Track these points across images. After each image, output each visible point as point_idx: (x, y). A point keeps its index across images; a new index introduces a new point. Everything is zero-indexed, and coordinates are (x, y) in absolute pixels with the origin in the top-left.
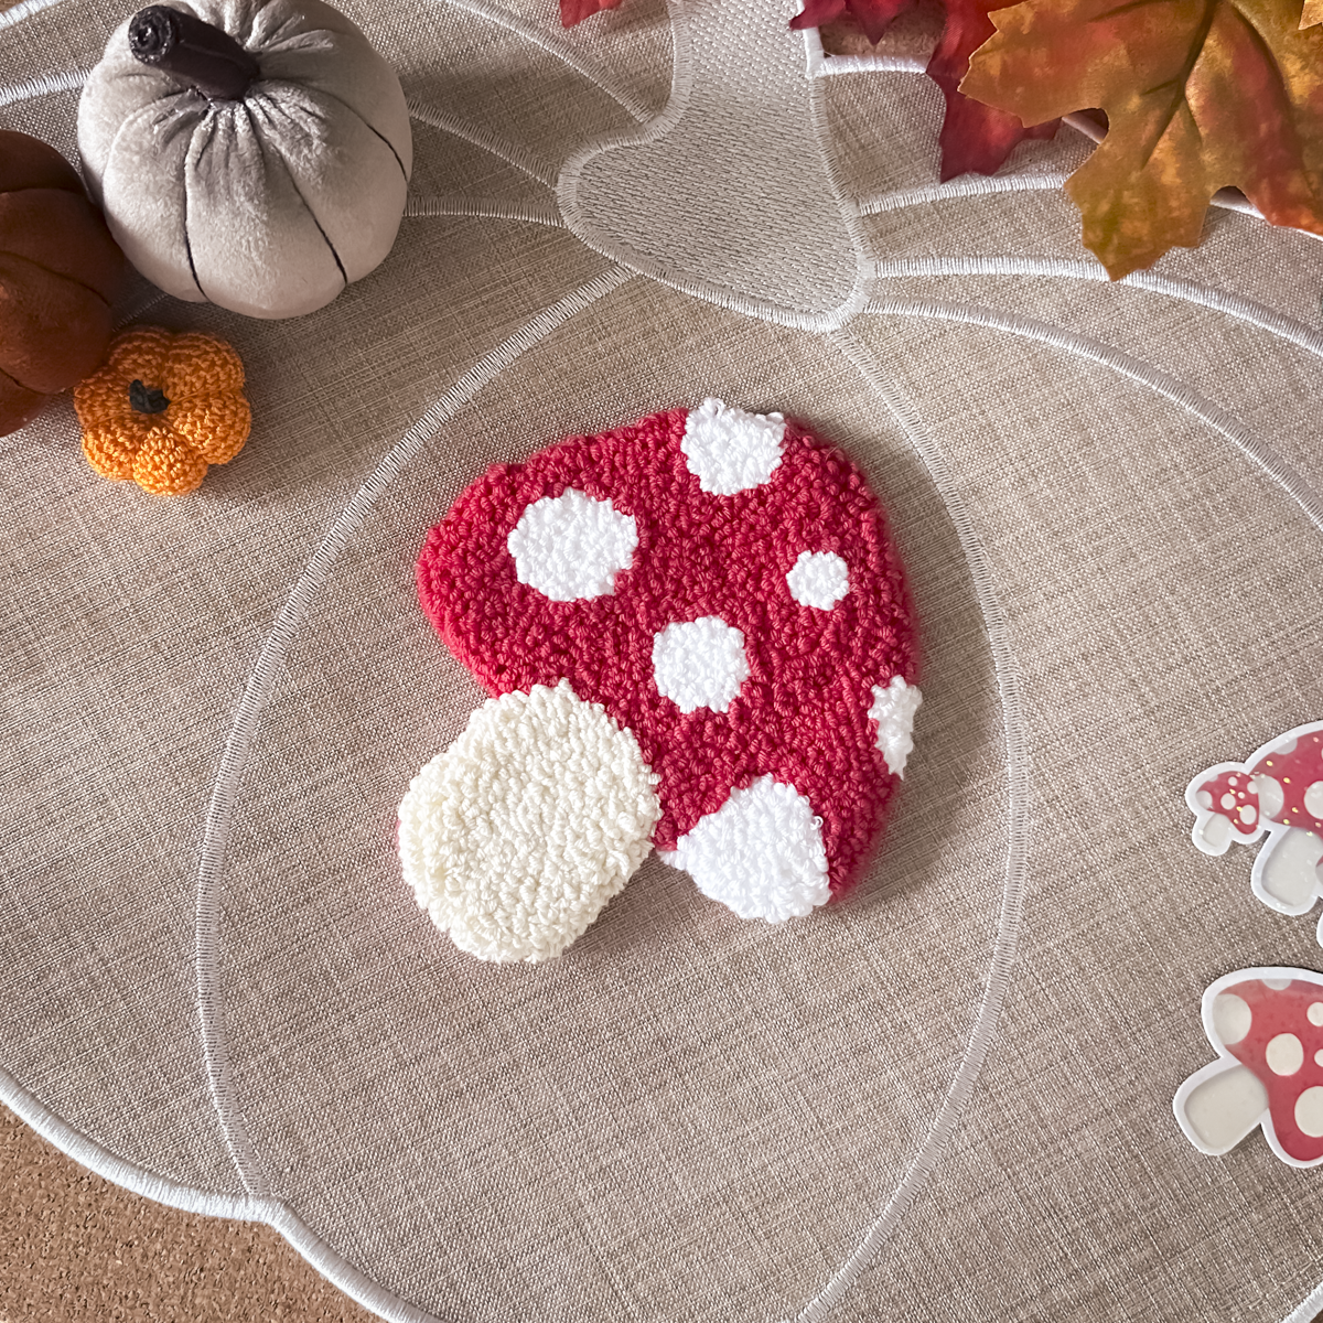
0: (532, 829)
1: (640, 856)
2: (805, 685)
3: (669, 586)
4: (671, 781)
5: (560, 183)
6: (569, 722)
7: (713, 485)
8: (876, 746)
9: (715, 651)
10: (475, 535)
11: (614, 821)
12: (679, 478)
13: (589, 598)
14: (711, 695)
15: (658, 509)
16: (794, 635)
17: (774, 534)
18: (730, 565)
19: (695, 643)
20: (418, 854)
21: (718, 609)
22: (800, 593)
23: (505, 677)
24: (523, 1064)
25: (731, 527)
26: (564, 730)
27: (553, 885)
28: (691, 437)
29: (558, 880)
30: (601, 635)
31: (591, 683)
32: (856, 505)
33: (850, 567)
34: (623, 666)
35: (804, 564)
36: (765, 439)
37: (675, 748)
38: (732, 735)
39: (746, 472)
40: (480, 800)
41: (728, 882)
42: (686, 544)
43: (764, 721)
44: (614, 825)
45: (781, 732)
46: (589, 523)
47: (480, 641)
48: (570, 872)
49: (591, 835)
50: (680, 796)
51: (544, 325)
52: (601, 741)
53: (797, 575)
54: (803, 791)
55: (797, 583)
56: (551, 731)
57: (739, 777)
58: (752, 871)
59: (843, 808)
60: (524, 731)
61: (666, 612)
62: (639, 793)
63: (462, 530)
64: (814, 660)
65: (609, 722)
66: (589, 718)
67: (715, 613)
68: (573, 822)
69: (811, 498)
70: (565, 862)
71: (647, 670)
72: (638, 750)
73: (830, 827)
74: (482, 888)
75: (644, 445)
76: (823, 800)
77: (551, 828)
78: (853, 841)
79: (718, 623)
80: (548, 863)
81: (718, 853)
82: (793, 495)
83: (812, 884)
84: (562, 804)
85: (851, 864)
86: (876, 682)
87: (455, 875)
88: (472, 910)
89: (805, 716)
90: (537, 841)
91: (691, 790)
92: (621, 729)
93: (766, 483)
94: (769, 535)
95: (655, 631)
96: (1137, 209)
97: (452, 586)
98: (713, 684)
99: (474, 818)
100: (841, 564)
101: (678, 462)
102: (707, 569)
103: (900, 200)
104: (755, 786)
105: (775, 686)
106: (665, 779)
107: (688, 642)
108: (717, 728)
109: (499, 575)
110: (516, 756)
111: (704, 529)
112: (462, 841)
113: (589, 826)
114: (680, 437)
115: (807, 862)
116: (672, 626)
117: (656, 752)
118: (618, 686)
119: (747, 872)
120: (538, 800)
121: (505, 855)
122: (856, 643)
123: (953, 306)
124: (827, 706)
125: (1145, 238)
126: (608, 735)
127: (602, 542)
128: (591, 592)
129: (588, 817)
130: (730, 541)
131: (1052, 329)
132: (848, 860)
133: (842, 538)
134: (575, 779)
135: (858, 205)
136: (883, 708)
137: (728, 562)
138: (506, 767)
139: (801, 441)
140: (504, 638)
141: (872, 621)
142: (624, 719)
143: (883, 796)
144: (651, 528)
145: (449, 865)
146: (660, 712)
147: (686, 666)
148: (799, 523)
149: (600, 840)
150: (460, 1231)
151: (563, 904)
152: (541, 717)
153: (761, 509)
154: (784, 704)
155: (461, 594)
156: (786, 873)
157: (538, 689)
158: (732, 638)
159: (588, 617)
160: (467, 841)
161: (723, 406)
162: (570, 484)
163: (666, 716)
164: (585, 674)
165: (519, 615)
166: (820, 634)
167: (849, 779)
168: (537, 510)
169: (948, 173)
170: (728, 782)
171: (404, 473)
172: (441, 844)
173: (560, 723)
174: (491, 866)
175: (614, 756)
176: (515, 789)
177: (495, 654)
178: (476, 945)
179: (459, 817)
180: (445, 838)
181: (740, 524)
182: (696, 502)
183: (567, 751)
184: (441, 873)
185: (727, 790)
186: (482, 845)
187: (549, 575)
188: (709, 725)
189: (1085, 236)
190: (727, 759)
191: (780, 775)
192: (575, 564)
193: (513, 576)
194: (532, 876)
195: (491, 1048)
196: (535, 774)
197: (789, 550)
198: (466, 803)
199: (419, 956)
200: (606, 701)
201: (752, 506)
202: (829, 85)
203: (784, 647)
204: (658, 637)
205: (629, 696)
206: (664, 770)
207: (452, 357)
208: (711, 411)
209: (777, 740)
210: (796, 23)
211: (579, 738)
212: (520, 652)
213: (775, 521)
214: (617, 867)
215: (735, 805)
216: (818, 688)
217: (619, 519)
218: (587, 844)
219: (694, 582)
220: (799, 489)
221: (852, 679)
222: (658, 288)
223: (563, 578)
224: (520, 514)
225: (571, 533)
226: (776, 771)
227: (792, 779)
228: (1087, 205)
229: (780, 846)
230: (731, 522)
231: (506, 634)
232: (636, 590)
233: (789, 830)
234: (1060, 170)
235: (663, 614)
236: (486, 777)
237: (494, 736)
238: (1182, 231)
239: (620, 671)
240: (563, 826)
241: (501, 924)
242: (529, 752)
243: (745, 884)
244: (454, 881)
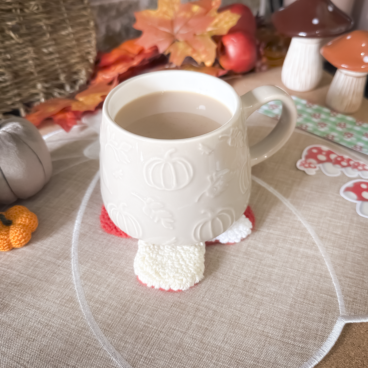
24: (217, 310)
27: (187, 257)
29: (187, 255)
40: (154, 252)
48: (189, 252)
74: (170, 269)
88: (172, 275)
99: (156, 256)
121: (170, 259)
145: (157, 269)
150: (238, 363)
151: (193, 259)
160: (158, 262)
172: (152, 267)
174: (169, 263)
179: (152, 258)
184: (157, 273)
186: (162, 260)
194: (180, 258)
195: (205, 312)
198: (151, 254)
199: (168, 305)
214: (200, 245)
236: (152, 247)
241: (182, 272)
244: (162, 272)
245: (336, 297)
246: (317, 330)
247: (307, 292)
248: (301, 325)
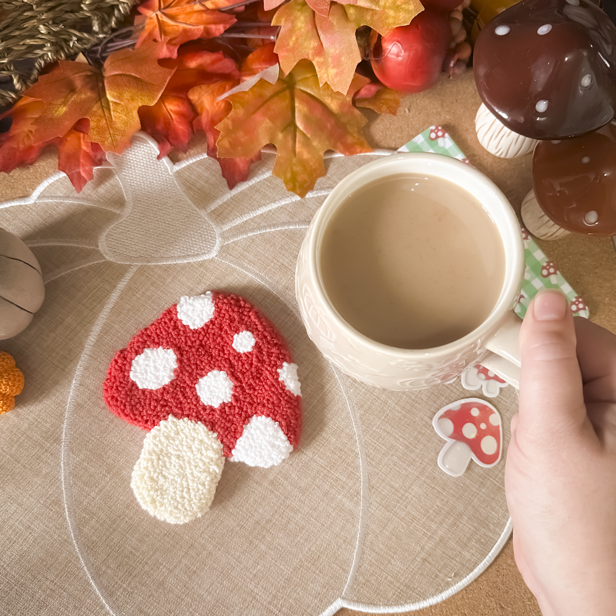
0: (179, 471)
1: (222, 463)
2: (253, 379)
3: (193, 367)
4: (221, 433)
5: (100, 246)
6: (178, 429)
7: (195, 326)
8: (286, 389)
9: (218, 382)
10: (118, 379)
11: (207, 455)
12: (182, 329)
13: (167, 383)
14: (223, 397)
15: (179, 342)
16: (243, 364)
17: (222, 333)
18: (212, 350)
19: (210, 382)
20: (143, 498)
21: (213, 367)
22: (239, 349)
23: (149, 423)
25: (207, 337)
26: (177, 432)
27: (194, 487)
28: (180, 313)
29: (195, 485)
30: (177, 394)
31: (180, 412)
32: (246, 311)
33: (253, 333)
34: (189, 401)
35: (236, 339)
36: (206, 302)
37: (218, 421)
38: (236, 407)
39: (204, 316)
40: (157, 470)
41: (255, 458)
42: (194, 350)
43: (245, 398)
44: (207, 457)
45: (252, 399)
46: (156, 357)
47: (135, 415)
48: (198, 480)
49: (201, 464)
50: (226, 436)
51: (115, 296)
52: (191, 430)
53: (235, 344)
54: (268, 416)
55: (237, 346)
56: (172, 435)
57: (244, 421)
58: (261, 451)
59: (283, 415)
60: (163, 439)
61: (196, 376)
62: (212, 442)
63: (113, 380)
64: (253, 370)
65: (192, 422)
66: (184, 424)
67: (213, 369)
68: (193, 463)
69: (230, 316)
70: (195, 478)
71: (197, 399)
72: (205, 428)
73: (282, 424)
74: (170, 499)
75: (165, 323)
76: (276, 416)
77: (186, 468)
78: (292, 425)
79: (215, 372)
80: (189, 481)
81: (247, 450)
82: (223, 317)
83: (284, 446)
84: (186, 458)
85: (295, 433)
86: (277, 368)
87: (159, 499)
88: (169, 509)
89: (258, 390)
90: (183, 474)
91: (229, 433)
92: (197, 423)
93: (213, 317)
94: (221, 334)
95: (195, 384)
96: (300, 171)
97: (117, 400)
98: (222, 393)
99: (158, 477)
100: (249, 333)
101: (179, 323)
102: (204, 355)
103: (219, 202)
104: (251, 421)
105: (244, 385)
106: (219, 433)
107: (208, 383)
108: (230, 407)
109: (132, 389)
110: (164, 449)
111: (198, 342)
112: (156, 487)
113: (198, 461)
114: (176, 315)
115: (279, 439)
116: (200, 380)
117: (212, 426)
118: (190, 408)
119: (260, 452)
120: (177, 461)
121: (174, 485)
122: (265, 358)
123: (252, 230)
124: (264, 383)
125: (307, 180)
126: (193, 427)
127: (164, 362)
128: (167, 381)
129: (197, 458)
130: (208, 342)
131: (289, 223)
132: (293, 432)
133: (246, 324)
134: (187, 447)
135: (206, 209)
136: (284, 376)
137: (211, 349)
138: (161, 454)
139: (219, 298)
140: (143, 410)
141: (268, 348)
142: (196, 419)
143: (296, 405)
144: (179, 350)
145: (155, 497)
146: (208, 411)
147: (211, 392)
148: (229, 326)
149: (205, 464)
151: (201, 492)
152: (167, 431)
153: (214, 326)
154: (250, 389)
155: (122, 402)
156: (273, 446)
157: (162, 422)
158: (223, 374)
159: (169, 390)
160: (158, 486)
161: (188, 297)
162: (144, 347)
163: (211, 411)
164: (176, 410)
165: (145, 400)
166: (252, 360)
167: (282, 404)
168: (136, 361)
169: (231, 186)
170: (241, 424)
171: (86, 369)
172: (149, 491)
173: (175, 431)
174: (170, 491)
175: (198, 434)
176: (168, 461)
177: (142, 417)
178: (176, 520)
179: (152, 479)
180: (150, 488)
181: (209, 335)
182: (191, 334)
183: (181, 439)
184: (153, 501)
185: (242, 427)
186: (164, 485)
187: (149, 382)
188: (226, 408)
189: (287, 187)
190: (237, 417)
191: (258, 414)
192: (157, 374)
193: (137, 388)
194: (186, 487)
196: (173, 452)
197: (229, 336)
198: (152, 473)
200: (188, 416)
201: (211, 327)
202: (178, 174)
203: (241, 370)
204: (197, 386)
205: (195, 411)
206: (217, 430)
207: (86, 322)
208: (184, 301)
209: (252, 403)
210: (159, 157)
211: (184, 433)
212: (150, 412)
213: (221, 329)
214: (215, 471)
215: (247, 431)
216: (259, 378)
217: (166, 352)
218: (200, 468)
219: (202, 362)
220: (224, 314)
221: (269, 371)
222: (149, 267)
223: (155, 381)
224: (131, 365)
225: (151, 364)
226: (256, 413)
227: (262, 413)
228: (283, 177)
229: (267, 438)
230: (206, 335)
231: (143, 409)
232: (182, 373)
233: (268, 431)
234: (269, 169)
235: (195, 378)
236: (155, 461)
237: (153, 445)
238: (318, 172)
239: (188, 403)
240: (190, 466)
241: (182, 509)
242: (168, 445)
243: (261, 456)
244: (159, 502)
245: (348, 573)
246: (308, 607)
247: (319, 557)
248: (295, 595)
